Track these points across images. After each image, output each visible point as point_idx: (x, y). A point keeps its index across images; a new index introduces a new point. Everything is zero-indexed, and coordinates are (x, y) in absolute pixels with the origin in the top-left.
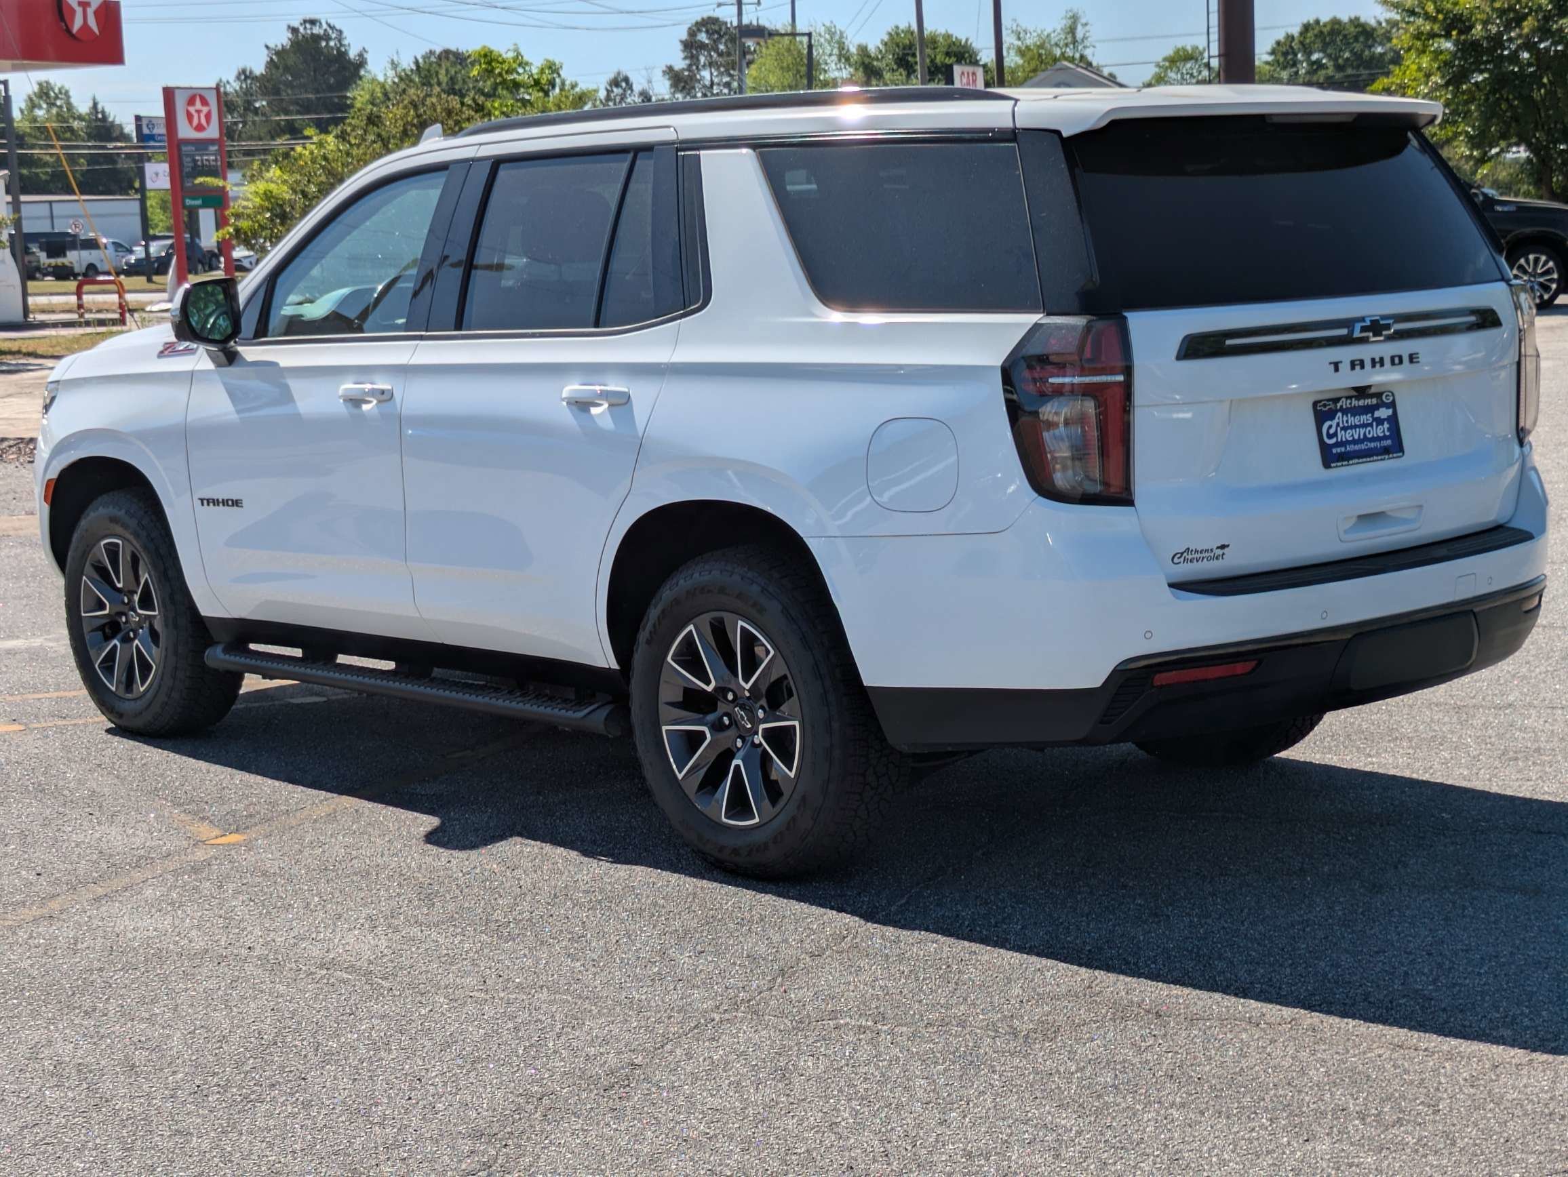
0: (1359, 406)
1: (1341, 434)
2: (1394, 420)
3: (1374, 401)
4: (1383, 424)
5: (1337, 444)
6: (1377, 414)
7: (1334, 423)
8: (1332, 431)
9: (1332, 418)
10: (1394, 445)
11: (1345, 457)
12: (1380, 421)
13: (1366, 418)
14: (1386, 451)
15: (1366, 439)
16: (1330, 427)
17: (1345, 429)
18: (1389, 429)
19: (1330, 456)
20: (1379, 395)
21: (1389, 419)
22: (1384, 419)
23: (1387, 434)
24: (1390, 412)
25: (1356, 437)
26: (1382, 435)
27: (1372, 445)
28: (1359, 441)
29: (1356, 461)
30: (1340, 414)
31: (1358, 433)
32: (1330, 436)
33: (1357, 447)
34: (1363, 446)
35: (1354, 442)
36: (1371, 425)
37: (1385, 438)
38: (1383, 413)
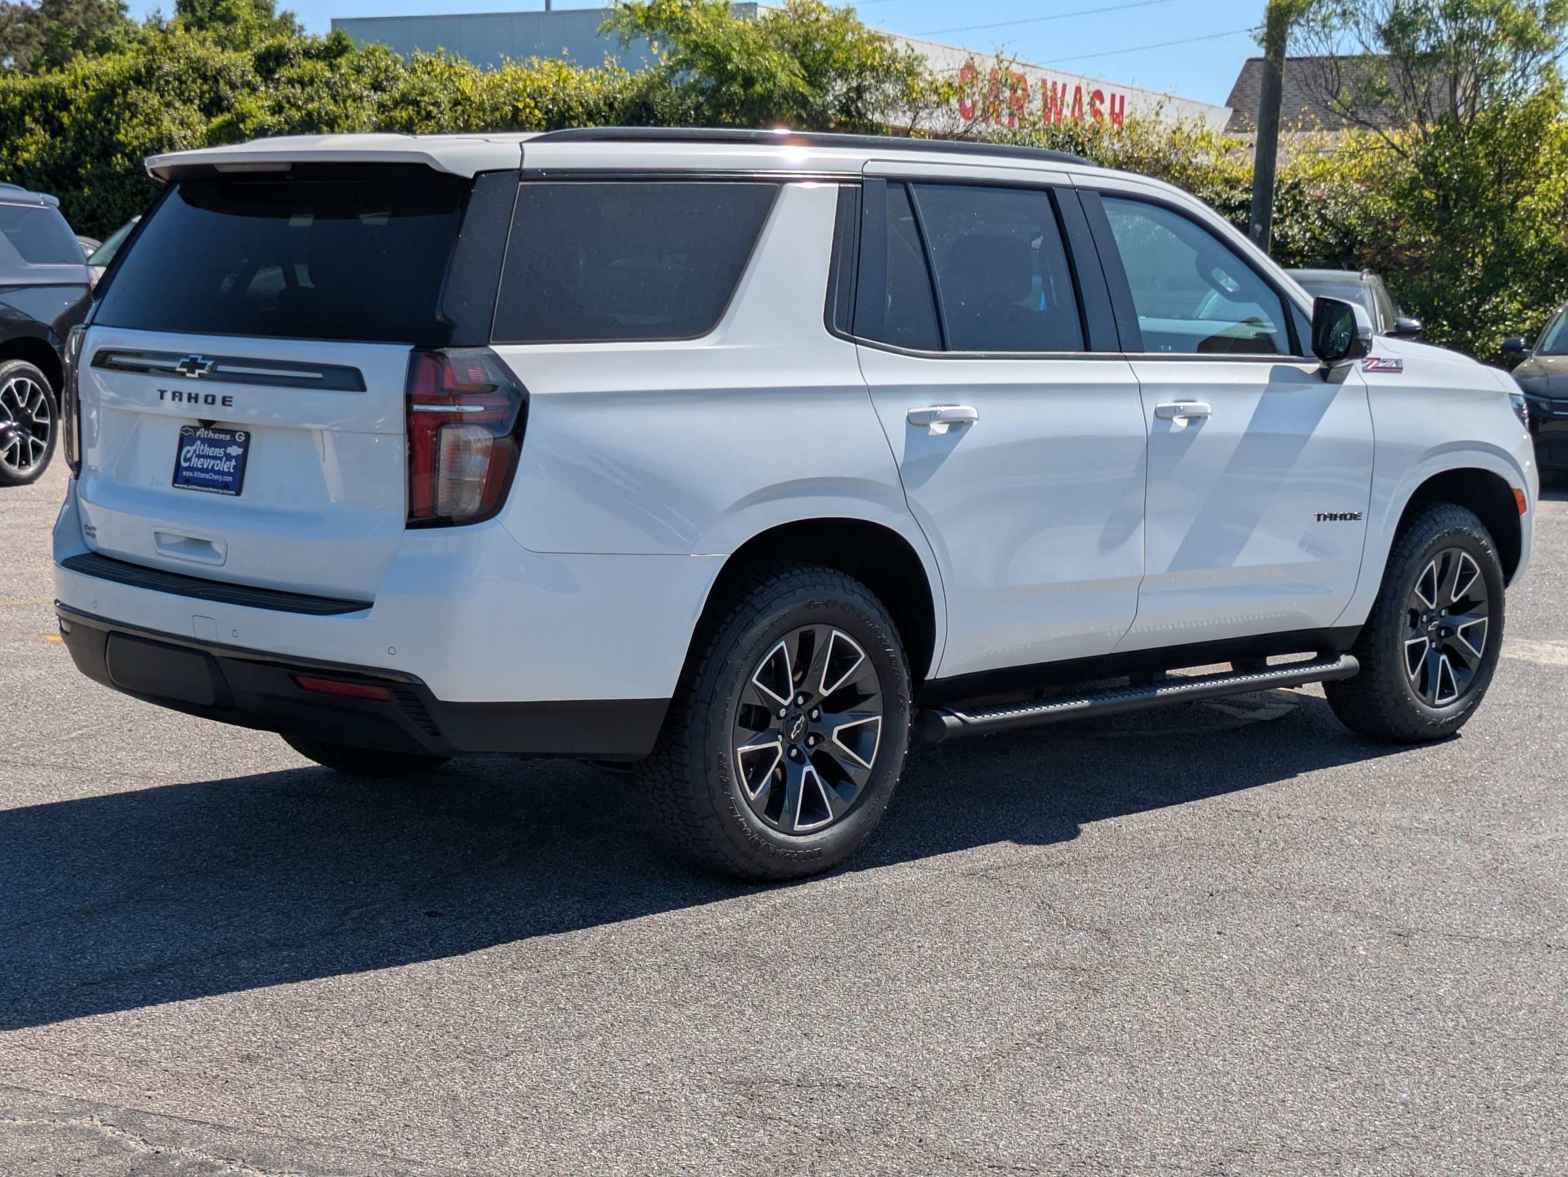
0: (214, 439)
1: (194, 460)
2: (242, 460)
3: (228, 437)
4: (230, 461)
5: (189, 469)
6: (229, 450)
7: (192, 449)
8: (188, 456)
9: (192, 445)
10: (234, 483)
11: (188, 481)
12: (229, 457)
13: (219, 452)
14: (225, 486)
15: (212, 470)
16: (189, 451)
17: (199, 456)
18: (234, 467)
19: (179, 477)
20: (232, 433)
21: (237, 458)
22: (234, 457)
23: (232, 471)
24: (240, 451)
25: (205, 467)
26: (226, 470)
27: (215, 477)
28: (206, 471)
29: (195, 487)
30: (199, 442)
31: (207, 463)
32: (186, 460)
33: (203, 475)
34: (207, 476)
35: (202, 470)
36: (220, 459)
37: (229, 474)
38: (235, 451)
